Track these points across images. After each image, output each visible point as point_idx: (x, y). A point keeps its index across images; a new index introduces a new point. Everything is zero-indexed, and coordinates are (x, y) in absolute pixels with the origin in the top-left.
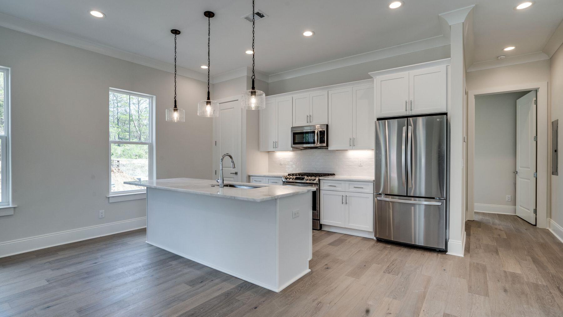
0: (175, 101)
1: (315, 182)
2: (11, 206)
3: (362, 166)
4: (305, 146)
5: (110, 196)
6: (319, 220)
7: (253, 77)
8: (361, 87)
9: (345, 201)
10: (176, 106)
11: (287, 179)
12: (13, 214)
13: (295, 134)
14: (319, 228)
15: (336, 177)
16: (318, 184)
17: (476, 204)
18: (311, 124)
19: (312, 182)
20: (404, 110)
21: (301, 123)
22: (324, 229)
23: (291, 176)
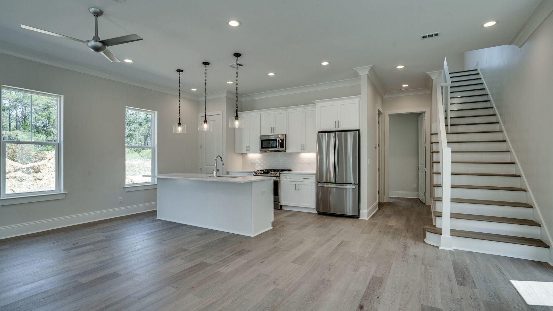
0: (179, 119)
1: (276, 175)
2: (62, 192)
3: (310, 164)
4: (270, 149)
5: (126, 187)
6: (280, 202)
7: (237, 108)
8: (308, 109)
9: (297, 187)
10: (180, 123)
11: (256, 174)
12: (64, 198)
13: (262, 141)
14: (280, 208)
15: (292, 172)
16: (279, 177)
17: (390, 191)
18: (274, 134)
19: (274, 175)
20: (334, 127)
21: (267, 132)
22: (284, 208)
23: (260, 172)
